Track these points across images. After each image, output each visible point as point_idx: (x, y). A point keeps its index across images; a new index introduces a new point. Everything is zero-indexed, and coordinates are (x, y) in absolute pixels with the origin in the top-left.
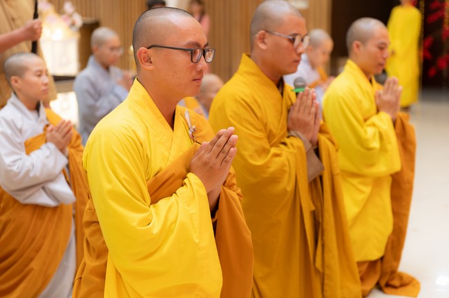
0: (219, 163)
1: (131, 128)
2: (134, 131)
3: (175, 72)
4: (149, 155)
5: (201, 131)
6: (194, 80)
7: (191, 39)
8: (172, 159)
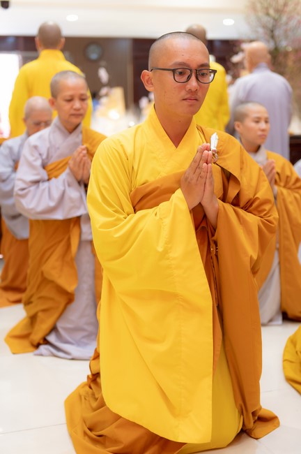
0: (195, 179)
1: (120, 142)
2: (122, 146)
3: (165, 92)
4: (136, 168)
5: (227, 153)
6: (184, 100)
7: (179, 60)
8: (164, 174)
